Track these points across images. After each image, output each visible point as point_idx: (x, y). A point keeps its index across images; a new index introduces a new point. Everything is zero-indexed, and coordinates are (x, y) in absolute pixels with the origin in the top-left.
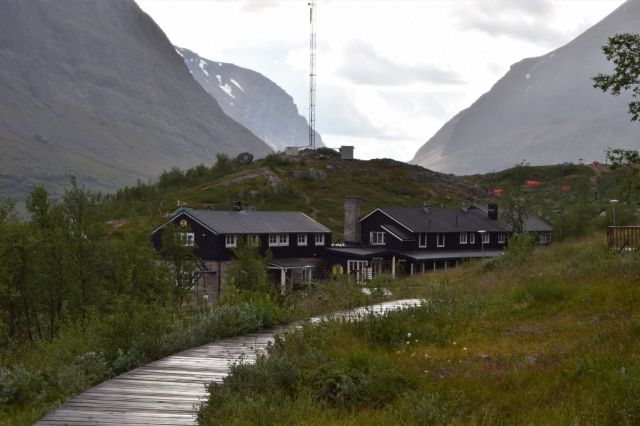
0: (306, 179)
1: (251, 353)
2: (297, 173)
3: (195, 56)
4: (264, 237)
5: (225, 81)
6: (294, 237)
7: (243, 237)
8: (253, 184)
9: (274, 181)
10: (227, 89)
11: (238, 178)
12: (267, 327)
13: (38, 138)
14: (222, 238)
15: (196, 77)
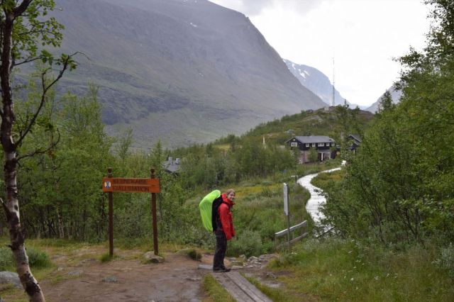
0: (331, 119)
1: (315, 175)
2: (328, 117)
3: (290, 62)
4: (317, 144)
5: (302, 72)
6: (325, 144)
7: (311, 144)
8: (313, 121)
9: (320, 120)
10: (303, 75)
11: (309, 119)
12: (317, 172)
13: (232, 95)
14: (305, 144)
15: (291, 71)
